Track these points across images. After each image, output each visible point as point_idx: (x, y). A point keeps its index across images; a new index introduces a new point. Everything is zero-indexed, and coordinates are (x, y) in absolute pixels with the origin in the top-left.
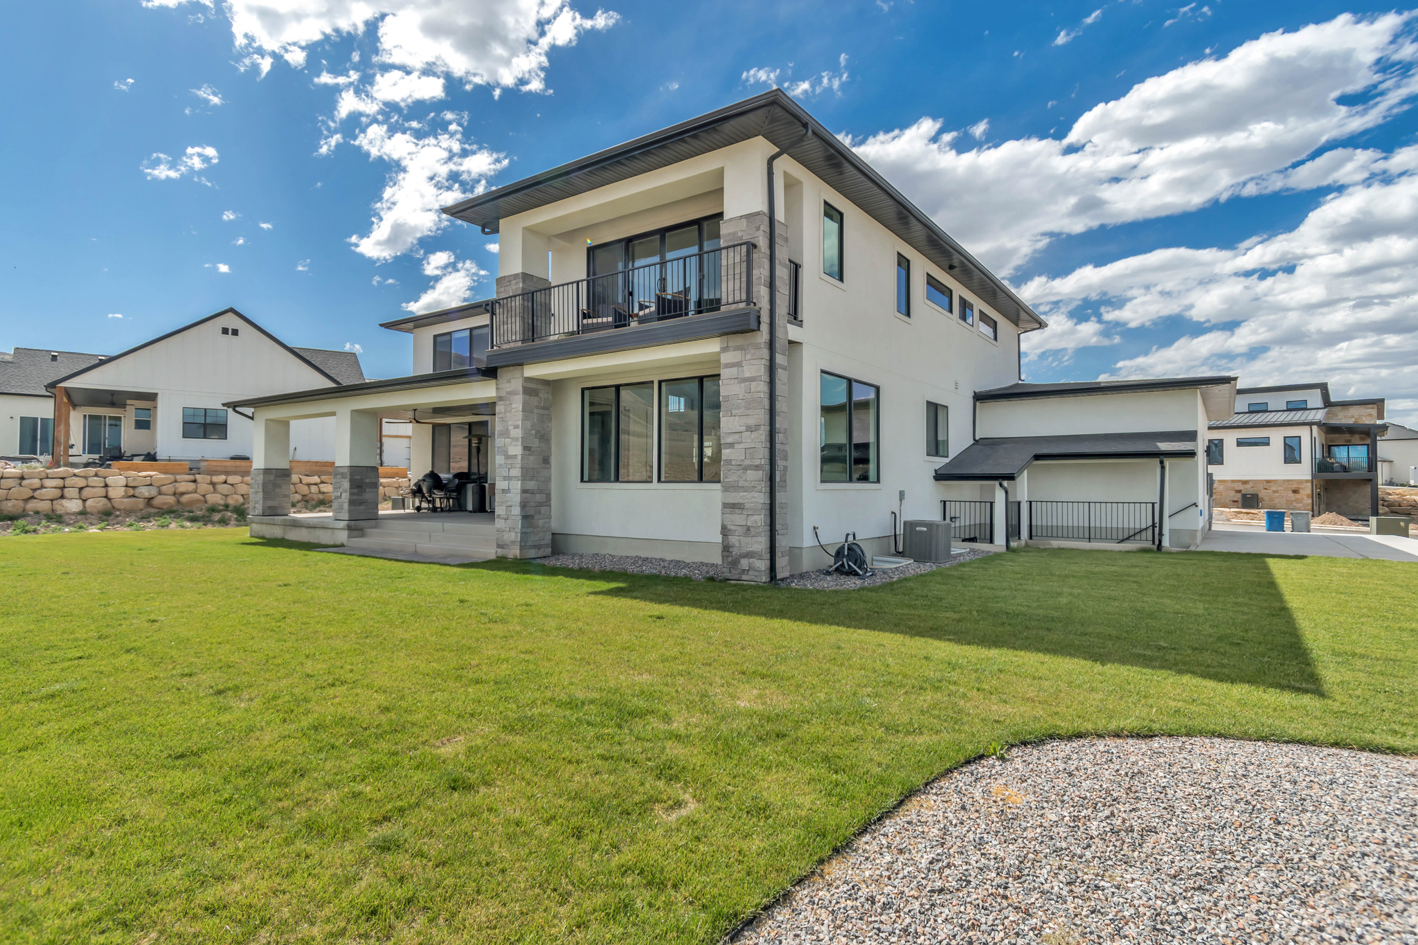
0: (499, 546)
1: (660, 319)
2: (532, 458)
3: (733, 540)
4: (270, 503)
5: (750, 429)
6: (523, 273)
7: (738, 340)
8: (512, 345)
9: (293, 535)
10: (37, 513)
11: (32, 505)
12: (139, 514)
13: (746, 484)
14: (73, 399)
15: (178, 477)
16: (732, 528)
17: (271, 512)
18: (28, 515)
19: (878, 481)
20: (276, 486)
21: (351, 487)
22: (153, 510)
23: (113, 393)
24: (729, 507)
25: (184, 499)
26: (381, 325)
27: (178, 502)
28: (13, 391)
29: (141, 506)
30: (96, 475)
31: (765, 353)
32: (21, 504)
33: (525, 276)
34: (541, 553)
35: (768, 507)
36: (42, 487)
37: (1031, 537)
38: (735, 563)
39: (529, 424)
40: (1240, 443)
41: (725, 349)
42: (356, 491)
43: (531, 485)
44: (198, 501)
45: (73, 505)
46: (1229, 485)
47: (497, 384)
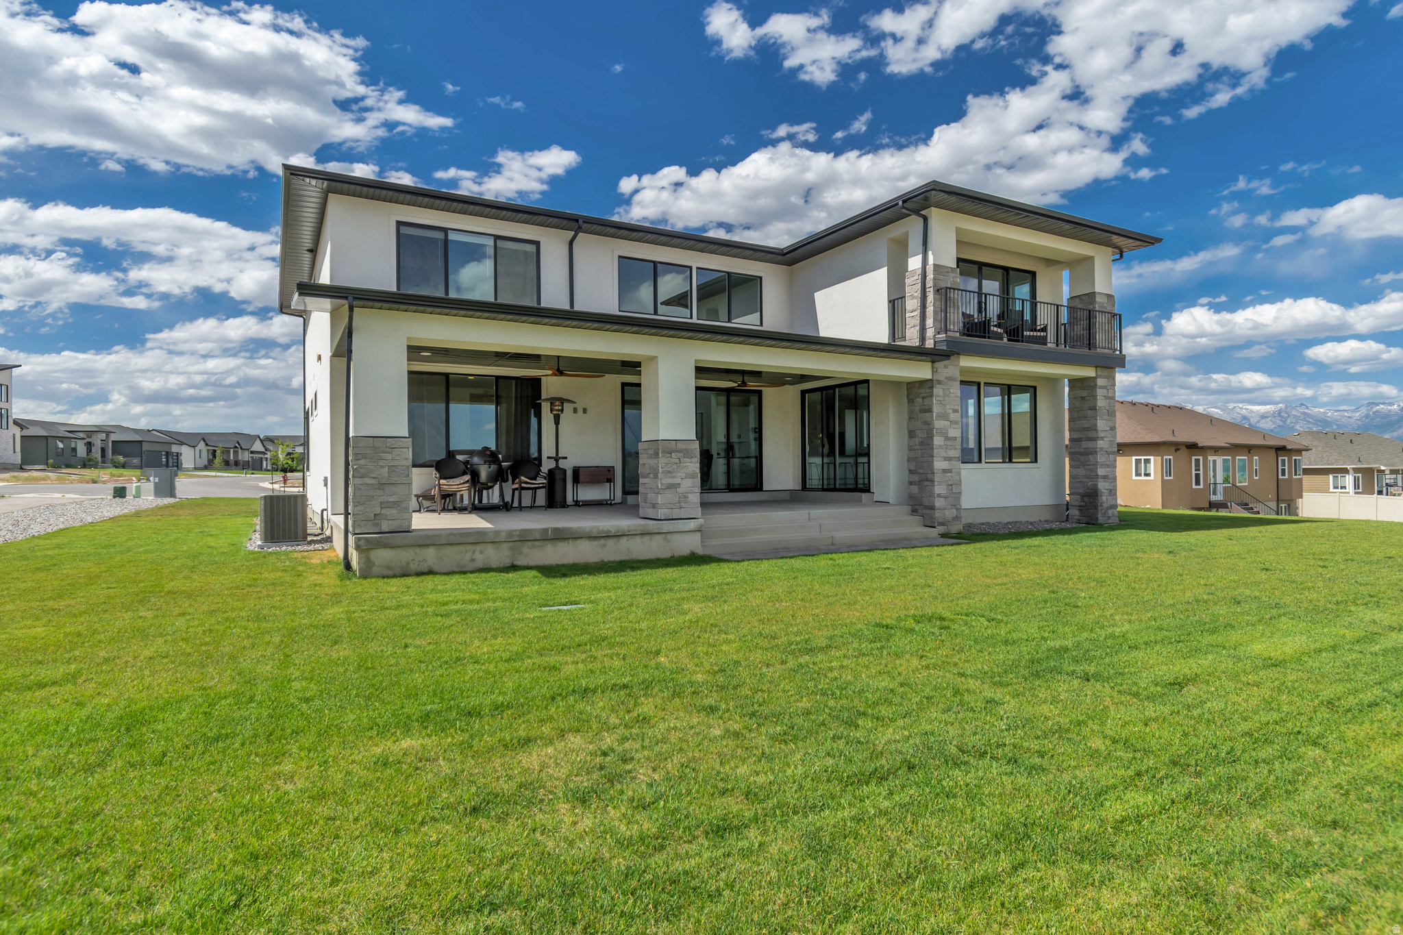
47: (933, 367)
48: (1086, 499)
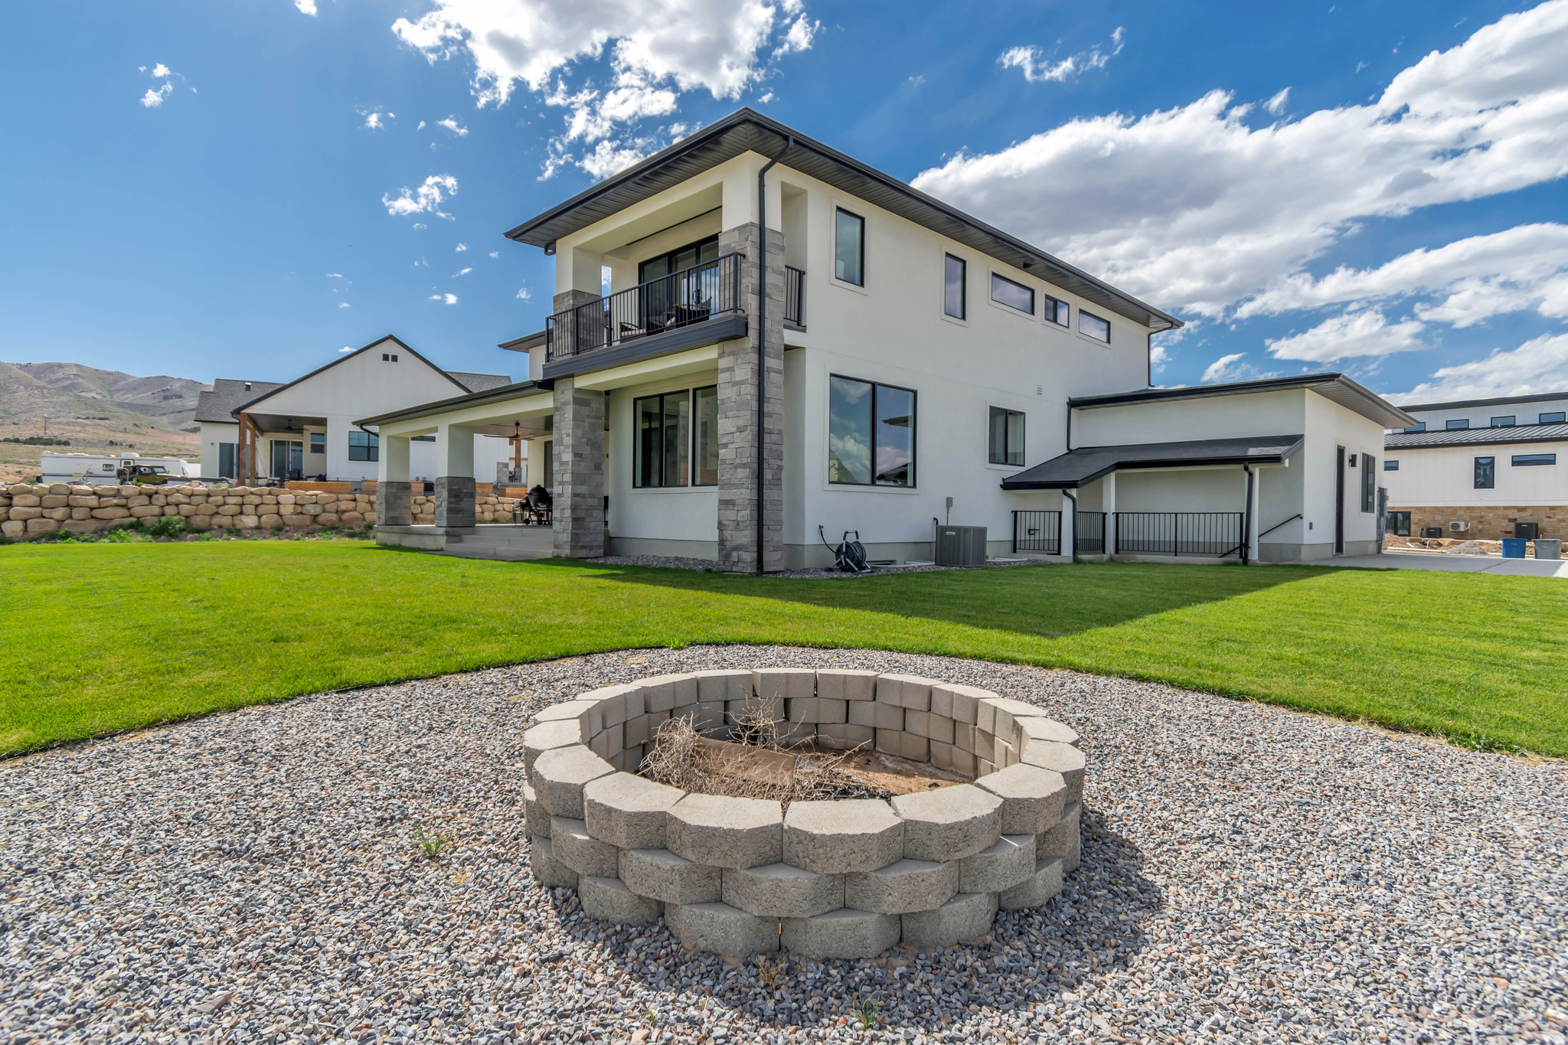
0: (556, 547)
1: (678, 326)
2: (583, 464)
3: (727, 534)
4: (392, 514)
5: (740, 430)
6: (574, 290)
7: (730, 346)
8: (565, 357)
9: (408, 542)
10: (220, 527)
11: (216, 520)
12: (306, 530)
13: (737, 481)
14: (260, 424)
15: (340, 496)
16: (726, 523)
17: (393, 522)
18: (213, 529)
19: (915, 486)
20: (398, 498)
21: (449, 497)
22: (318, 527)
23: (290, 419)
24: (725, 503)
25: (346, 516)
26: (500, 346)
27: (340, 519)
28: (213, 419)
29: (308, 523)
30: (270, 493)
31: (754, 357)
32: (207, 518)
33: (576, 293)
34: (592, 553)
35: (756, 503)
36: (225, 504)
37: (1117, 551)
38: (728, 556)
39: (579, 433)
40: (1517, 462)
41: (721, 355)
42: (453, 500)
43: (582, 489)
44: (357, 519)
45: (250, 521)
46: (1501, 512)
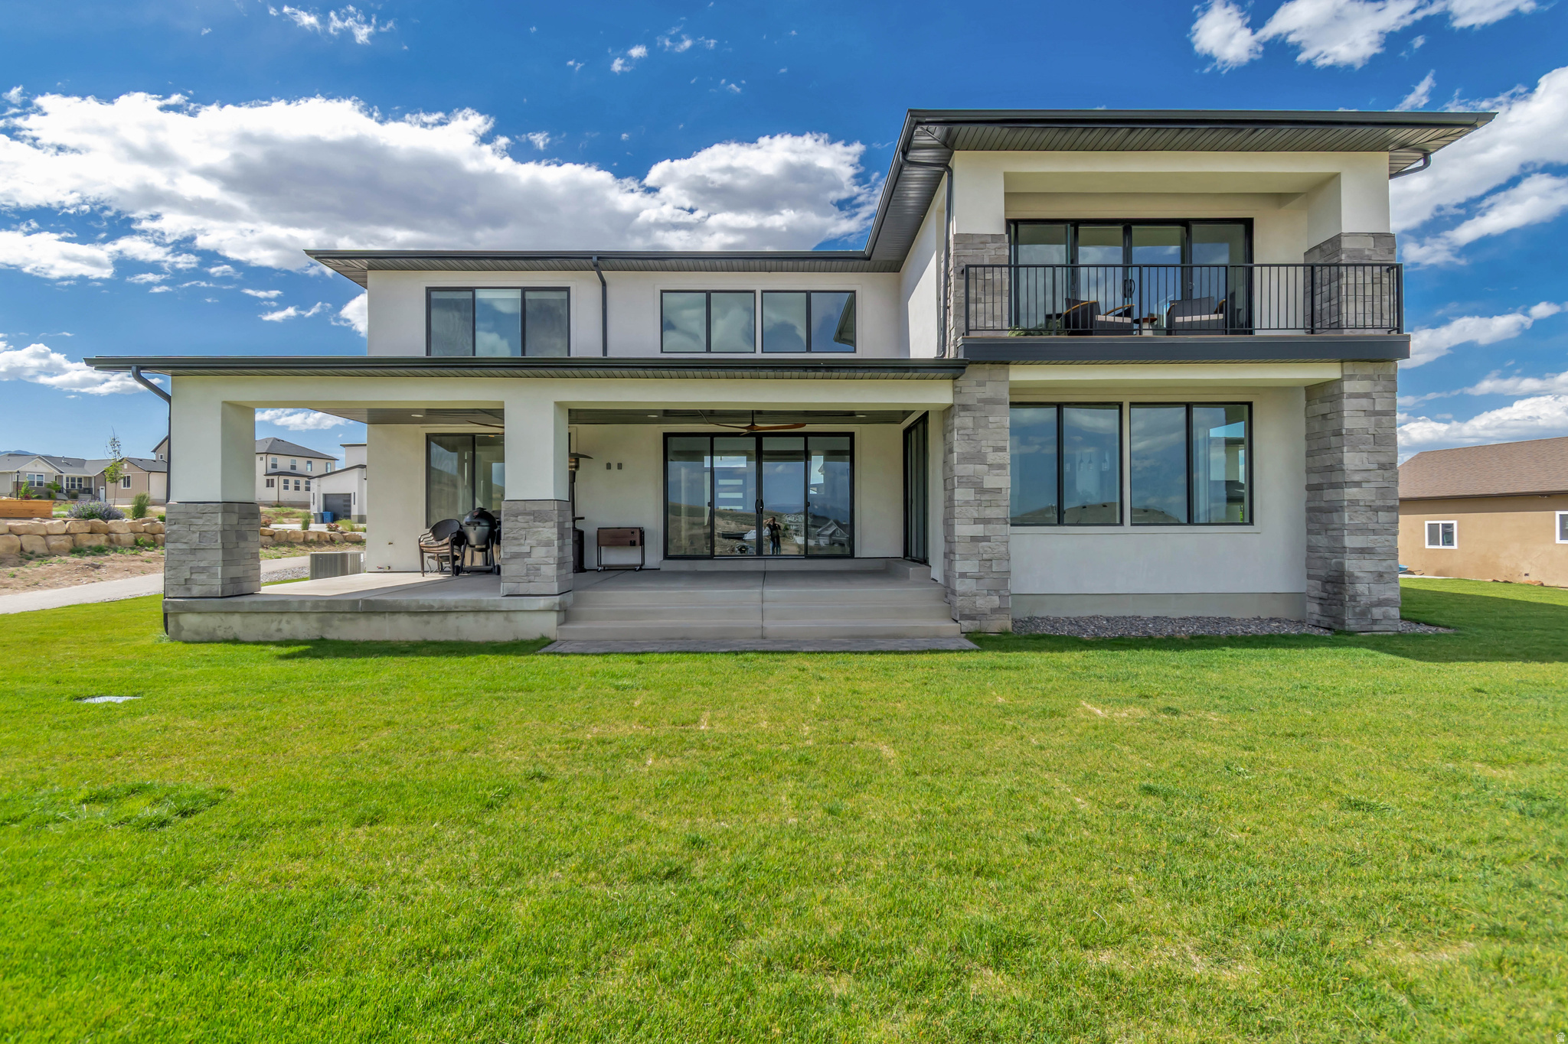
0: (965, 617)
3: (1362, 587)
7: (1367, 369)
13: (1376, 526)
16: (1360, 575)
17: (236, 588)
20: (241, 535)
21: (558, 537)
24: (1357, 552)
38: (1364, 613)
41: (1349, 377)
42: (561, 543)
47: (954, 387)
48: (1329, 587)
